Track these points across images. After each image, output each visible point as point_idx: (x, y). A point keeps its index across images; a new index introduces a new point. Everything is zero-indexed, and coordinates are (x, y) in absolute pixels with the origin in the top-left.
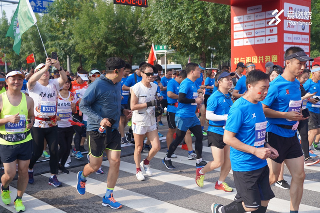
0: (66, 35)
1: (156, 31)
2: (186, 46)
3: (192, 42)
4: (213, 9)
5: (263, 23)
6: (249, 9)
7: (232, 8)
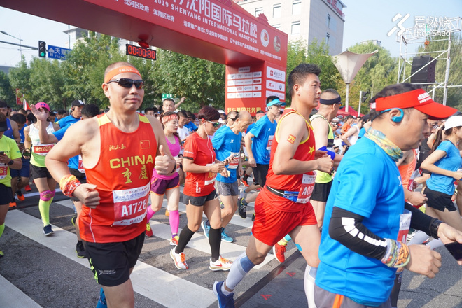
0: (82, 80)
1: (164, 82)
2: (189, 96)
3: (194, 93)
4: (212, 67)
5: (251, 82)
6: (240, 69)
7: (227, 67)
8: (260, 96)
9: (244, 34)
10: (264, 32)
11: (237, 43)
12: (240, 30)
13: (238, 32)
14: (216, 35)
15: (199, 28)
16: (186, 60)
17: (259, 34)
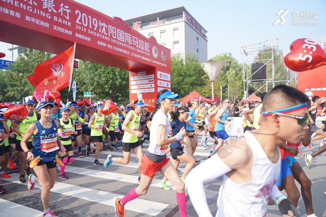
0: (22, 84)
1: (85, 83)
2: (103, 93)
3: (107, 90)
4: (119, 72)
5: (147, 81)
6: (139, 73)
7: (130, 72)
8: (154, 91)
9: (141, 49)
10: (154, 48)
11: (136, 56)
12: (137, 47)
13: (136, 48)
14: (121, 50)
15: (109, 46)
16: (100, 68)
17: (151, 49)
